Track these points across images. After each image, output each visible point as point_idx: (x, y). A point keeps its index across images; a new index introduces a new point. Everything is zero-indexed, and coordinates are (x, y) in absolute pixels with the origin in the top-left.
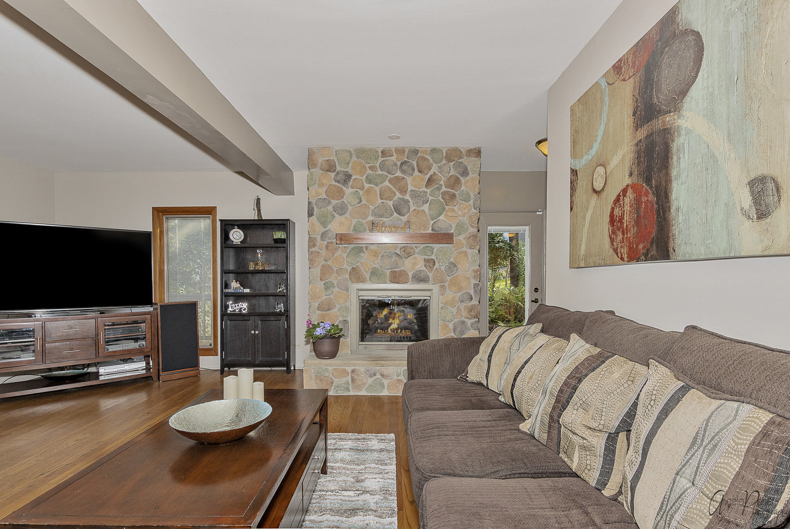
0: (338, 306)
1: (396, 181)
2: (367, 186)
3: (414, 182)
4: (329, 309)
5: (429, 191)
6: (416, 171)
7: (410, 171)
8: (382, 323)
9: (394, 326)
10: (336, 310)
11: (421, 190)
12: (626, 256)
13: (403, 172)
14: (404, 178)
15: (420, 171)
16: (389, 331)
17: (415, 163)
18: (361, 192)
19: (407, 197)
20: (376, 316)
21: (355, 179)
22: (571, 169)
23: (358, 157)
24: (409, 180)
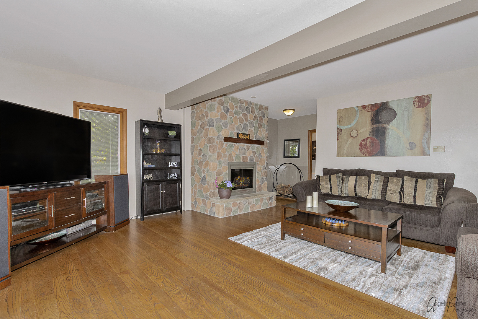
0: (224, 173)
1: (244, 115)
2: (235, 115)
3: (250, 117)
4: (220, 175)
5: (254, 122)
6: (251, 112)
7: (249, 112)
8: (238, 182)
9: (242, 183)
10: (223, 175)
11: (252, 121)
12: (367, 155)
13: (247, 111)
14: (247, 114)
15: (252, 113)
16: (240, 185)
17: (250, 108)
18: (233, 118)
19: (248, 123)
20: (235, 180)
21: (230, 111)
22: (338, 128)
23: (231, 101)
24: (249, 115)
